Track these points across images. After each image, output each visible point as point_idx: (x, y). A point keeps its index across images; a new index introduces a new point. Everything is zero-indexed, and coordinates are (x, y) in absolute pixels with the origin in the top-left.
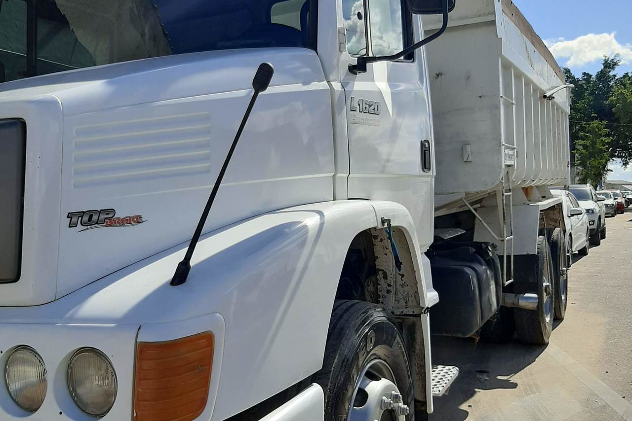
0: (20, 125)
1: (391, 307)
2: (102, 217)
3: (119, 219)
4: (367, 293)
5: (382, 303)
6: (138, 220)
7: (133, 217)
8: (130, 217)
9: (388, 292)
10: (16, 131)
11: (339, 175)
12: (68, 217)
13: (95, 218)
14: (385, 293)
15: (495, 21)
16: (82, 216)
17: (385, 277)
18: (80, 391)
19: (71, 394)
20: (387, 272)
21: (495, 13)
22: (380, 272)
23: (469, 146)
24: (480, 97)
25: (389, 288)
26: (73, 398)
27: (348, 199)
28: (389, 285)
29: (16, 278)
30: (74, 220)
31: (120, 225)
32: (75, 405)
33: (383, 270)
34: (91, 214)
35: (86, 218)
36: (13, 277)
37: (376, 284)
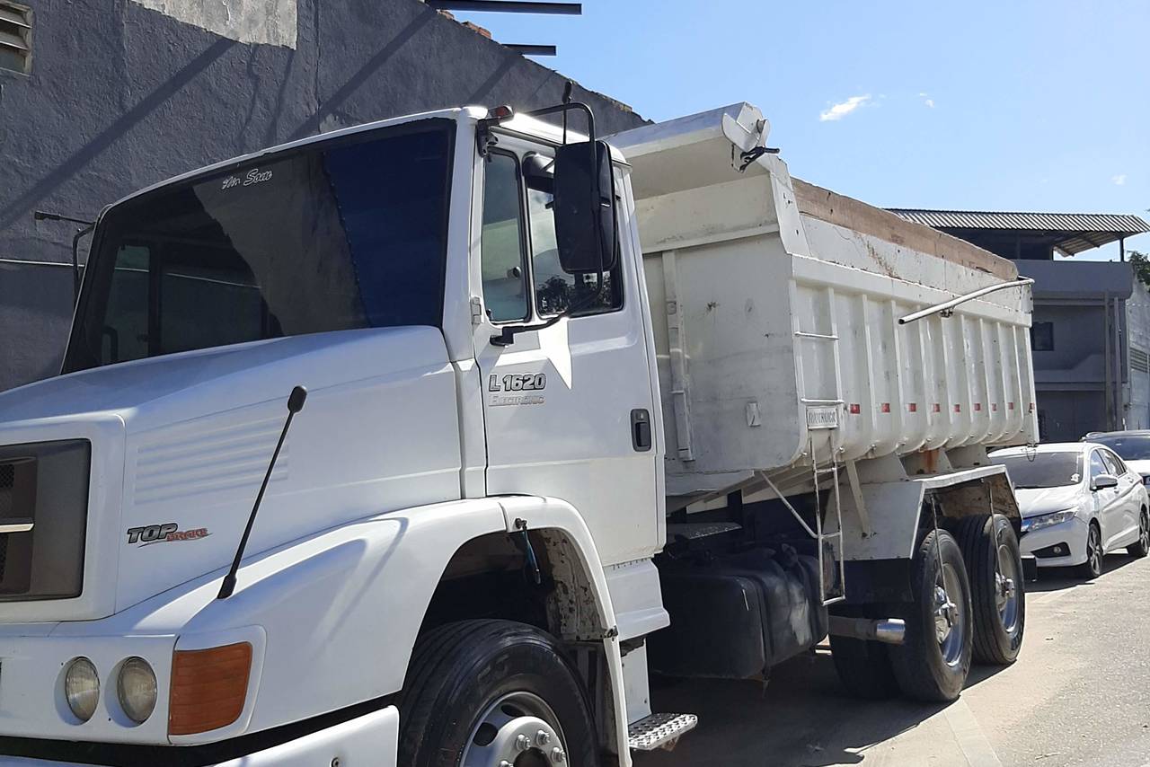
0: (85, 445)
1: (575, 631)
2: (163, 532)
3: (181, 533)
4: (548, 613)
5: (565, 625)
6: (203, 533)
7: (197, 531)
8: (193, 531)
9: (571, 610)
10: (82, 452)
11: (468, 469)
12: (128, 533)
13: (156, 533)
14: (567, 612)
15: (778, 232)
16: (143, 533)
17: (566, 591)
18: (129, 698)
19: (121, 702)
20: (567, 584)
21: (777, 222)
22: (559, 585)
23: (755, 405)
24: (767, 335)
25: (571, 606)
26: (122, 705)
27: (487, 496)
28: (571, 602)
29: (78, 593)
30: (134, 535)
31: (183, 539)
32: (123, 713)
33: (562, 582)
34: (151, 529)
35: (146, 534)
36: (74, 591)
37: (557, 601)
